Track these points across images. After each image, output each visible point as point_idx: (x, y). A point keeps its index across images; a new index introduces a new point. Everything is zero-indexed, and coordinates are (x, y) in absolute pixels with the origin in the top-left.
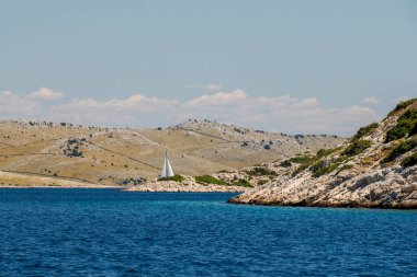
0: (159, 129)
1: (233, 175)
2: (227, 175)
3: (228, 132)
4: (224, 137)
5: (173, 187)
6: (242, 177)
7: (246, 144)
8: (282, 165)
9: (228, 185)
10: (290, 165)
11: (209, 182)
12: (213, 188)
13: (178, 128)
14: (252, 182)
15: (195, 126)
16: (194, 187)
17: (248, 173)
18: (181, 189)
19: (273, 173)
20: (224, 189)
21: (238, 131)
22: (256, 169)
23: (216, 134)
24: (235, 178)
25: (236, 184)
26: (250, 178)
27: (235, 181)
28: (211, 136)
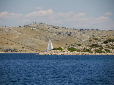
0: (20, 27)
1: (84, 47)
2: (81, 48)
3: (50, 28)
4: (49, 30)
5: (59, 53)
6: (88, 48)
7: (59, 33)
8: (104, 43)
9: (82, 52)
10: (108, 43)
11: (74, 51)
12: (76, 53)
13: (28, 26)
14: (92, 50)
15: (35, 26)
16: (67, 53)
17: (90, 46)
18: (62, 54)
19: (101, 46)
20: (80, 53)
21: (55, 28)
22: (93, 45)
23: (45, 29)
24: (85, 49)
25: (85, 51)
26: (91, 49)
27: (84, 50)
28: (43, 30)
